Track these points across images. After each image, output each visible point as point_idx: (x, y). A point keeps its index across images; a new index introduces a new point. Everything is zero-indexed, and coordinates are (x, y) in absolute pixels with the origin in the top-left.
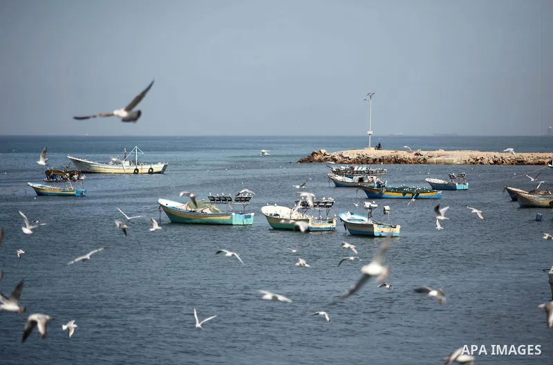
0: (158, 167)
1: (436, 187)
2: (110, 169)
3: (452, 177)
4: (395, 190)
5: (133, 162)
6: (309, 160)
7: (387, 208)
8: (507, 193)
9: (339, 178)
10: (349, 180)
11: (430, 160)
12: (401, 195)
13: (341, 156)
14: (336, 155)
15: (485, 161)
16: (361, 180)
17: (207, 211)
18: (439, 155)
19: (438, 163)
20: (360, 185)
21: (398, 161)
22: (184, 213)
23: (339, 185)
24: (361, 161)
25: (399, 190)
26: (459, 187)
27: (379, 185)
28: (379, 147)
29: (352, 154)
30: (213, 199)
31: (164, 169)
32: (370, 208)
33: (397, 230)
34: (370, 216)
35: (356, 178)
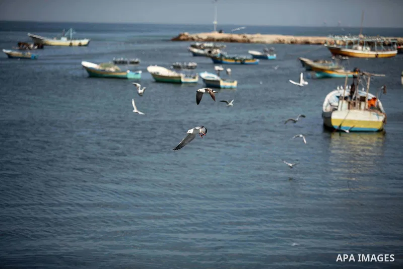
0: (85, 42)
1: (255, 57)
2: (54, 42)
3: (266, 51)
4: (229, 58)
5: (69, 39)
6: (177, 39)
7: (229, 70)
8: (300, 62)
9: (195, 50)
10: (202, 52)
11: (251, 40)
12: (233, 62)
13: (197, 37)
14: (194, 36)
15: (286, 42)
16: (210, 52)
17: (112, 69)
18: (257, 38)
19: (257, 42)
20: (209, 55)
21: (232, 41)
22: (99, 71)
23: (195, 55)
24: (209, 40)
25: (234, 59)
26: (269, 56)
27: (221, 55)
28: (220, 32)
29: (204, 36)
30: (116, 63)
31: (89, 43)
32: (219, 70)
33: (235, 84)
34: (218, 75)
35: (206, 51)
